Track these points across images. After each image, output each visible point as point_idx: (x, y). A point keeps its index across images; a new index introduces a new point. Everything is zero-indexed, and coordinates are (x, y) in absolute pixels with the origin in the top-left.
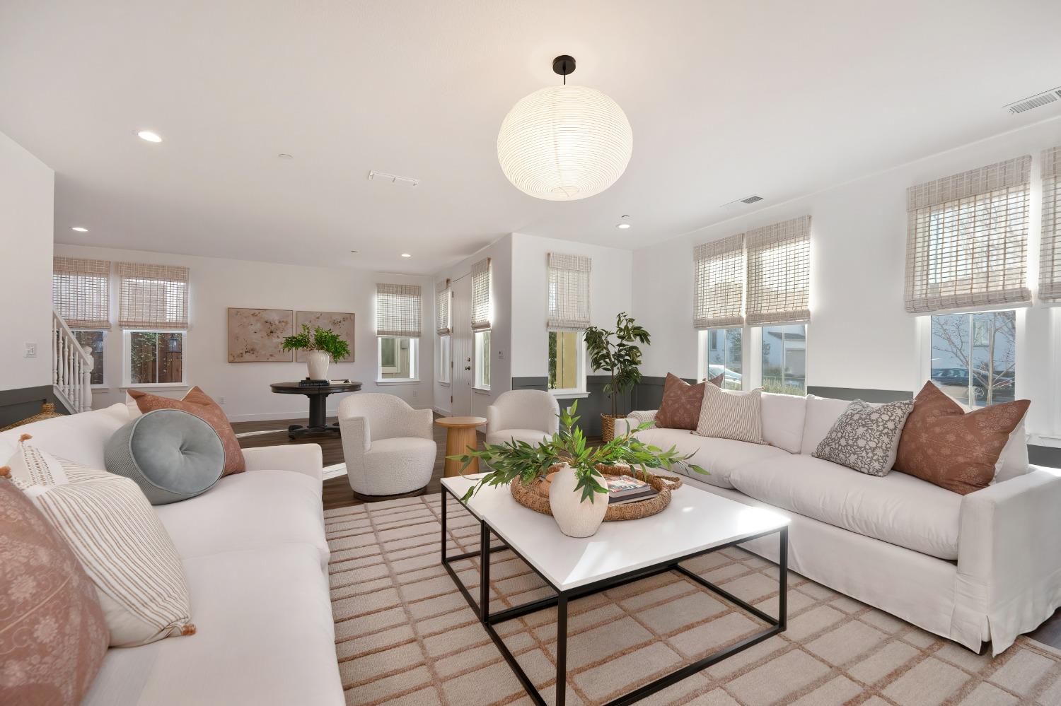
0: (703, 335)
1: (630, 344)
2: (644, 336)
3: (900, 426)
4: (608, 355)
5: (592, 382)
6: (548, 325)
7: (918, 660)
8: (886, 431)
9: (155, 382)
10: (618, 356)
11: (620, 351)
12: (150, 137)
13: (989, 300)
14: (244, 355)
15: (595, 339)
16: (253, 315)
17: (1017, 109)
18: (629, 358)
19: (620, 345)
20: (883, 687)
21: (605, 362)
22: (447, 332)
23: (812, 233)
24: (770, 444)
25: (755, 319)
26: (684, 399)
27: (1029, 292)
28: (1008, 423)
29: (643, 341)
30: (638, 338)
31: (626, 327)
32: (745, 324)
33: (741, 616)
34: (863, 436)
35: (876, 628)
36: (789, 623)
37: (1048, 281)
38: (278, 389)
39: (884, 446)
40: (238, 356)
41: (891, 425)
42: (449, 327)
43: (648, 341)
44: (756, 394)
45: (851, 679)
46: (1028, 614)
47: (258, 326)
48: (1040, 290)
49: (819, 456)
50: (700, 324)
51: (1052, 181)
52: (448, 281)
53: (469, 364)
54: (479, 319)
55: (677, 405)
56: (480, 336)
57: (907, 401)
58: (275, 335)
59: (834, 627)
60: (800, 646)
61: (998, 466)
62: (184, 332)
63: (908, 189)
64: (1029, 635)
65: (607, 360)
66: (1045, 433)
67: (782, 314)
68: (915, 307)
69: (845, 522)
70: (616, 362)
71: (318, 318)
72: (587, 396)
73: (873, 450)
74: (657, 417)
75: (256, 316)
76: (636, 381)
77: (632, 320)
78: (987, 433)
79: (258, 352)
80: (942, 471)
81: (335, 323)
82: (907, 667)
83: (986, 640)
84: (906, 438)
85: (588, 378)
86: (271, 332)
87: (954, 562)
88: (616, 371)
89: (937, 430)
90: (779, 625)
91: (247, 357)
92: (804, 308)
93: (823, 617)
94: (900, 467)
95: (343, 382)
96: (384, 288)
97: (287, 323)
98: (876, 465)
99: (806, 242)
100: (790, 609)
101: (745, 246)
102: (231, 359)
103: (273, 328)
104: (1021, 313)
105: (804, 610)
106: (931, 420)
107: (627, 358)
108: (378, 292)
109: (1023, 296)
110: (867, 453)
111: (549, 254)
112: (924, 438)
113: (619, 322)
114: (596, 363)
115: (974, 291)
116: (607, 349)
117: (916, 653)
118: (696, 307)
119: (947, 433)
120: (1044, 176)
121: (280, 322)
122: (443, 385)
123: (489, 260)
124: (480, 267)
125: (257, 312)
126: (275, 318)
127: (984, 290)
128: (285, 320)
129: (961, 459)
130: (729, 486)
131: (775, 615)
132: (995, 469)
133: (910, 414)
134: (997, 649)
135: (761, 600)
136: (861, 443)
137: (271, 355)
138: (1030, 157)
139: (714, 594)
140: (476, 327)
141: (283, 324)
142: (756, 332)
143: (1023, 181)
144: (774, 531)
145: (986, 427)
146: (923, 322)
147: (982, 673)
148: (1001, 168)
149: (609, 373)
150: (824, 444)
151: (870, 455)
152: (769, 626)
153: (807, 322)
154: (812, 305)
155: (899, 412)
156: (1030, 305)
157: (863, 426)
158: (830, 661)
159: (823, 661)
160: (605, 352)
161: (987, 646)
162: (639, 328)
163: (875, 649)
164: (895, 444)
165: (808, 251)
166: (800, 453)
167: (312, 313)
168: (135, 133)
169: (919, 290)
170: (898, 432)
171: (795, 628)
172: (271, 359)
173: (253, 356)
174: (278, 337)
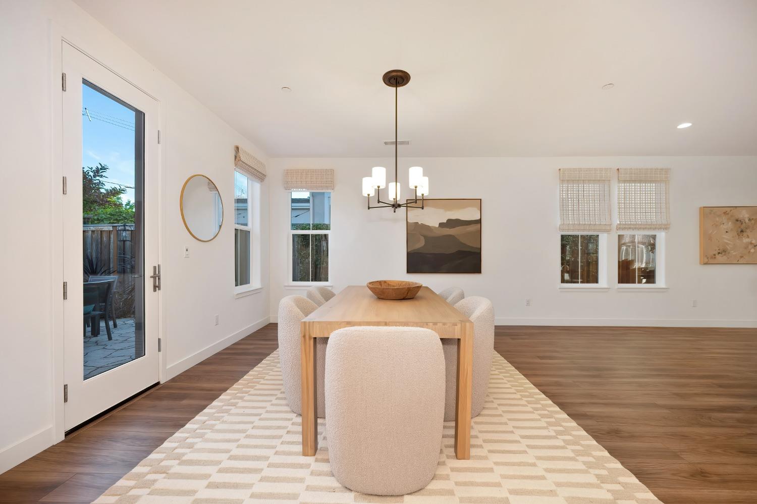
9: (635, 283)
14: (717, 256)
16: (724, 213)
40: (712, 257)
47: (730, 225)
58: (745, 234)
62: (661, 234)
75: (728, 214)
79: (729, 253)
86: (742, 231)
91: (719, 258)
102: (706, 260)
103: (743, 227)
121: (750, 220)
125: (728, 209)
126: (745, 215)
137: (742, 257)
141: (752, 221)
172: (741, 261)
173: (725, 257)
174: (748, 236)
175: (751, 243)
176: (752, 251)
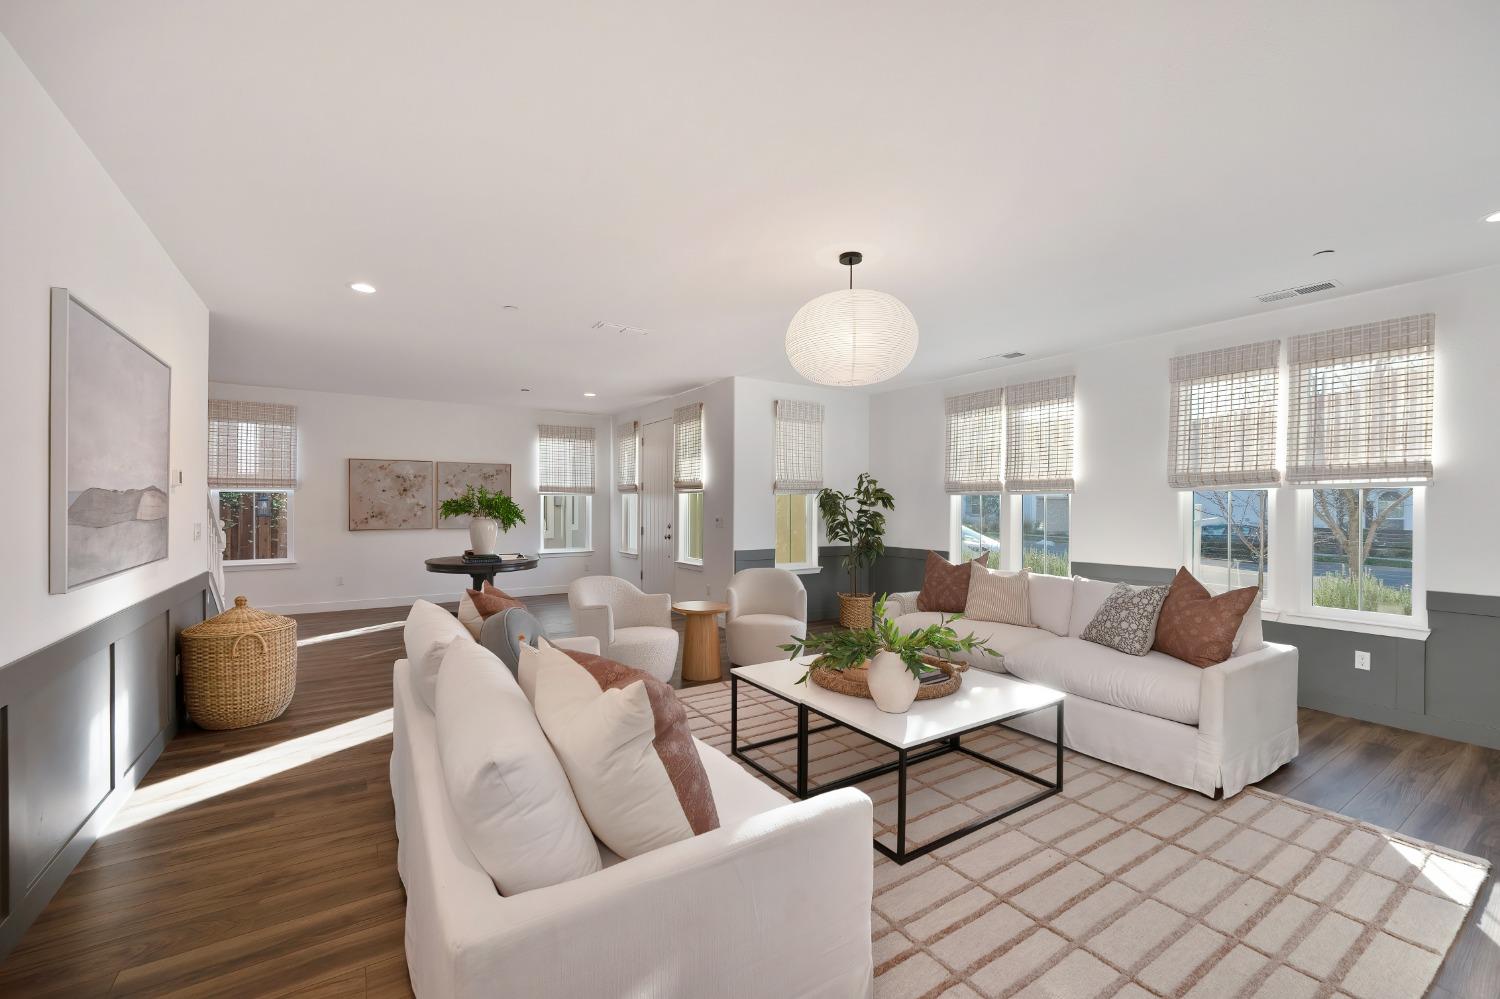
0: (956, 501)
1: (872, 509)
2: (887, 501)
3: (1158, 609)
4: (845, 523)
5: (825, 555)
6: (775, 487)
7: (1167, 806)
8: (1145, 614)
9: (252, 558)
10: (858, 523)
11: (859, 517)
12: (364, 288)
13: (1243, 478)
14: (370, 520)
15: (830, 503)
16: (381, 467)
17: (1265, 300)
18: (871, 526)
19: (860, 511)
20: (1140, 823)
21: (844, 531)
22: (634, 489)
23: (1075, 394)
24: (1038, 627)
25: (1015, 485)
26: (949, 581)
27: (1278, 474)
28: (1242, 606)
29: (885, 505)
30: (880, 502)
31: (867, 489)
32: (1004, 490)
33: (1022, 783)
34: (1126, 619)
35: (1136, 786)
36: (1065, 787)
37: (1294, 464)
38: (436, 567)
39: (1143, 628)
40: (362, 522)
41: (1150, 609)
42: (637, 483)
43: (892, 506)
44: (1023, 575)
45: (1116, 820)
46: (1254, 768)
47: (387, 483)
48: (1288, 472)
49: (1086, 638)
50: (953, 488)
51: (1297, 367)
52: (635, 423)
53: (669, 532)
54: (685, 476)
55: (941, 587)
56: (684, 498)
57: (1164, 586)
58: (409, 494)
59: (1102, 787)
60: (1074, 801)
61: (1235, 644)
62: (290, 491)
63: (1171, 359)
64: (1256, 785)
65: (845, 529)
66: (1292, 611)
67: (1045, 481)
68: (1178, 482)
69: (1110, 696)
70: (856, 531)
71: (464, 471)
72: (818, 572)
73: (1135, 631)
74: (919, 600)
75: (385, 469)
76: (878, 553)
77: (874, 482)
78: (1226, 615)
79: (387, 516)
80: (1191, 649)
81: (486, 477)
82: (1158, 811)
83: (1219, 786)
84: (1163, 619)
85: (822, 550)
86: (405, 490)
87: (1196, 726)
88: (855, 541)
89: (1188, 613)
90: (1056, 788)
91: (373, 523)
92: (1068, 477)
93: (1093, 780)
94: (1159, 647)
95: (515, 557)
96: (547, 431)
97: (424, 478)
98: (1138, 646)
99: (1070, 404)
100: (1065, 776)
101: (1003, 402)
102: (353, 526)
103: (407, 485)
104: (1272, 493)
105: (1078, 776)
106: (1183, 604)
107: (869, 526)
108: (541, 437)
109: (1273, 477)
110: (1130, 634)
111: (777, 402)
112: (1177, 620)
113: (861, 483)
114: (832, 532)
115: (1232, 469)
116: (844, 515)
117: (1166, 801)
118: (948, 468)
119: (1195, 616)
120: (1291, 362)
121: (416, 477)
122: (628, 556)
123: (701, 405)
124: (688, 412)
125: (385, 464)
126: (409, 471)
127: (1240, 469)
128: (422, 474)
129: (1206, 639)
130: (1002, 670)
131: (1053, 780)
132: (1232, 647)
133: (1166, 598)
134: (1227, 794)
135: (1040, 770)
136: (1124, 625)
137: (404, 521)
138: (1279, 342)
139: (996, 767)
140: (681, 486)
141: (420, 479)
142: (1016, 500)
143: (1273, 365)
144: (1051, 705)
145: (1225, 610)
146: (1185, 497)
147: (1214, 811)
148: (1254, 350)
149: (848, 544)
150: (1091, 626)
151: (1132, 636)
152: (1047, 788)
153: (1070, 492)
154: (1077, 472)
155: (1157, 596)
156: (1279, 486)
157: (1127, 609)
158: (1100, 810)
159: (1093, 810)
160: (841, 518)
161: (1219, 792)
162: (881, 490)
163: (1134, 801)
164: (1153, 626)
165: (1072, 414)
166: (1067, 636)
167: (456, 464)
168: (348, 285)
169: (1182, 464)
170: (1156, 615)
171: (1069, 790)
172: (404, 525)
173: (381, 522)
174: (413, 496)
175: (418, 505)
176: (419, 513)
